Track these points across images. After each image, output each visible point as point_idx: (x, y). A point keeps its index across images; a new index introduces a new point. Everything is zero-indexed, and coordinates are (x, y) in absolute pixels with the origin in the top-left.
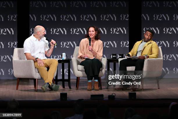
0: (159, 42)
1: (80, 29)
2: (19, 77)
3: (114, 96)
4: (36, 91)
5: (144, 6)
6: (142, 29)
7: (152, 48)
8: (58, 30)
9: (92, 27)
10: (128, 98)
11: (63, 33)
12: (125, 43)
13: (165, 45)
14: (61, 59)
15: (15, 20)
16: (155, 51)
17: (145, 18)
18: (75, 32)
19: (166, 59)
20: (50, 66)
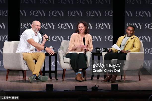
0: (141, 37)
1: (67, 24)
2: (9, 69)
3: (97, 88)
4: (25, 81)
5: (127, 3)
6: (125, 24)
7: (134, 42)
8: (47, 25)
9: (81, 23)
10: (110, 89)
11: (51, 28)
12: (109, 37)
13: (147, 40)
15: (6, 15)
16: (137, 45)
17: (128, 15)
18: (63, 27)
19: (147, 52)
20: (37, 59)
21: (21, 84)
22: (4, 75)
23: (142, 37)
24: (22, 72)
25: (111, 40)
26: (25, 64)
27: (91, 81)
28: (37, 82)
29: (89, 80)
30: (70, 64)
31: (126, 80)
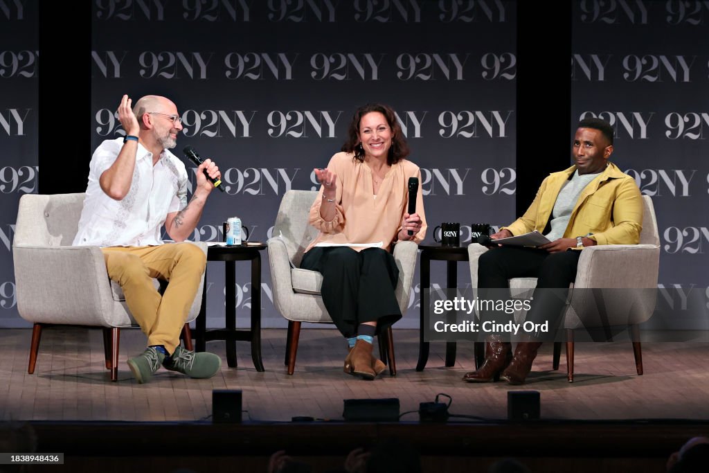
0: (643, 176)
1: (309, 114)
2: (41, 319)
3: (444, 407)
4: (113, 377)
5: (584, 17)
6: (573, 116)
7: (614, 199)
8: (214, 121)
9: (375, 110)
10: (505, 415)
11: (234, 133)
12: (498, 176)
13: (672, 188)
14: (223, 244)
15: (28, 75)
16: (627, 212)
17: (588, 73)
18: (288, 129)
19: (674, 246)
20: (169, 273)
21: (98, 391)
22: (18, 347)
23: (649, 177)
24: (100, 334)
25: (510, 187)
26: (116, 296)
27: (415, 376)
28: (168, 382)
29: (405, 372)
30: (321, 299)
31: (576, 371)
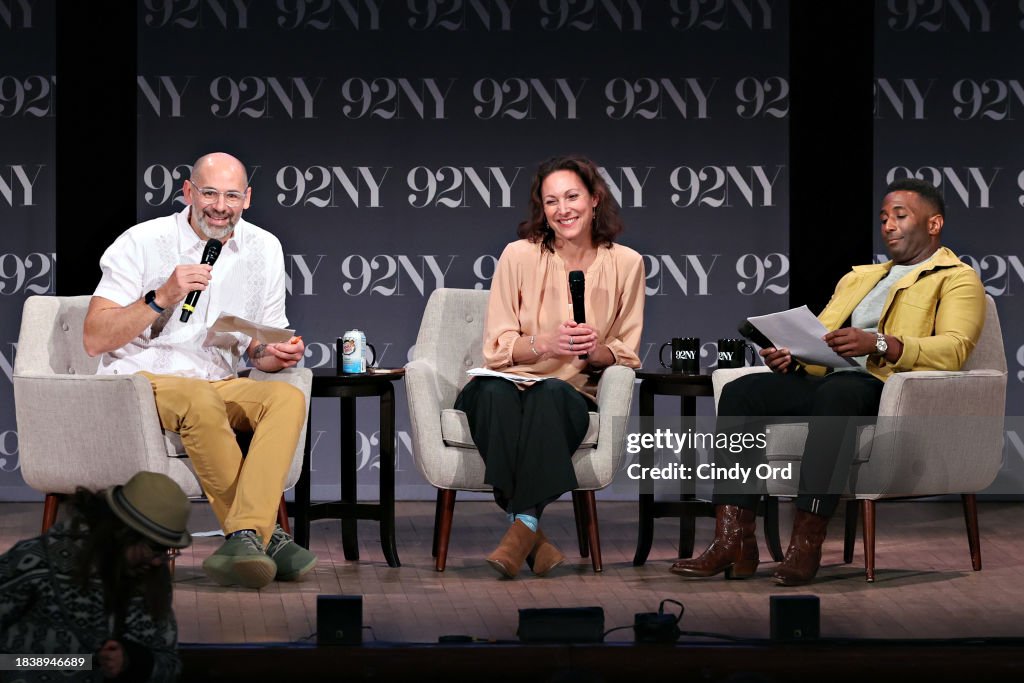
0: (985, 265)
1: (470, 171)
2: (56, 489)
3: (672, 620)
5: (892, 22)
6: (877, 173)
7: (940, 296)
8: (326, 182)
10: (766, 633)
11: (356, 200)
12: (762, 266)
15: (39, 113)
17: (899, 107)
18: (438, 195)
22: (25, 532)
23: (994, 266)
25: (780, 282)
26: (172, 451)
27: (632, 573)
29: (616, 566)
31: (878, 565)
